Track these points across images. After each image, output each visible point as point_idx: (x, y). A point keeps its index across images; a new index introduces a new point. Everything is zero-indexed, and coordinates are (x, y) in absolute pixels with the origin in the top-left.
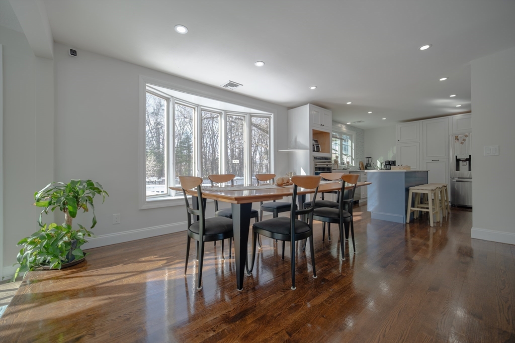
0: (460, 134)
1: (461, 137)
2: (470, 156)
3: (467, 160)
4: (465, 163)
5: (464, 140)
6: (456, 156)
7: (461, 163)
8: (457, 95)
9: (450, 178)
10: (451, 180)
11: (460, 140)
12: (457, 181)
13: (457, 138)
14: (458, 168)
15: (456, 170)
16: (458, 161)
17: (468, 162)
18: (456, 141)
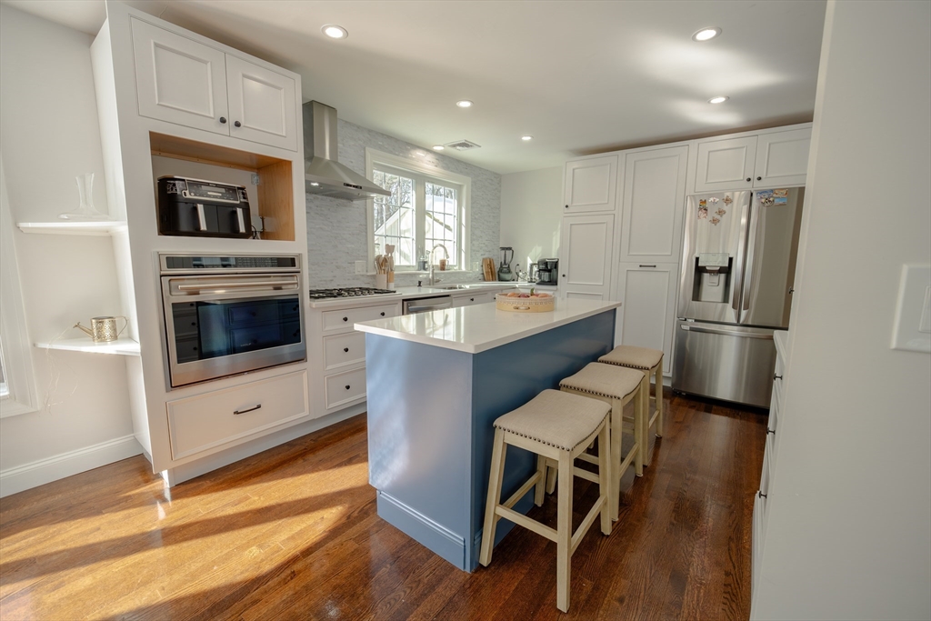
0: (711, 195)
1: (714, 203)
2: (731, 260)
3: (722, 270)
4: (715, 279)
5: (721, 212)
6: (697, 259)
7: (706, 276)
8: (720, 31)
9: (676, 319)
10: (679, 325)
11: (712, 213)
12: (692, 329)
13: (703, 207)
14: (697, 295)
15: (693, 300)
16: (700, 271)
17: (723, 276)
18: (702, 214)
